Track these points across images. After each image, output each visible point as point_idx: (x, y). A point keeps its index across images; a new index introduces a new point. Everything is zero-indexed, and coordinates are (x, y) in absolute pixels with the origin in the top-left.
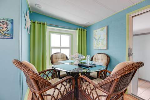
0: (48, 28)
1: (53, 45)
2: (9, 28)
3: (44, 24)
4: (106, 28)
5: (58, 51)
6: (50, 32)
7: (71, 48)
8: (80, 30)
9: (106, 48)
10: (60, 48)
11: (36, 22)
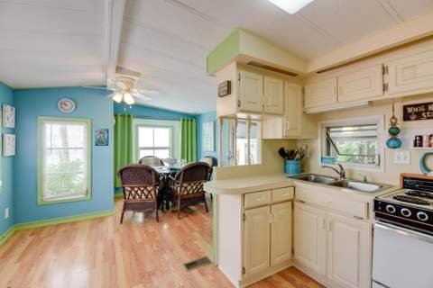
0: (135, 121)
1: (141, 144)
2: (106, 136)
3: (129, 116)
4: (212, 123)
5: (150, 153)
6: (137, 126)
7: (172, 149)
8: (184, 120)
9: (212, 149)
10: (154, 148)
11: (119, 115)
